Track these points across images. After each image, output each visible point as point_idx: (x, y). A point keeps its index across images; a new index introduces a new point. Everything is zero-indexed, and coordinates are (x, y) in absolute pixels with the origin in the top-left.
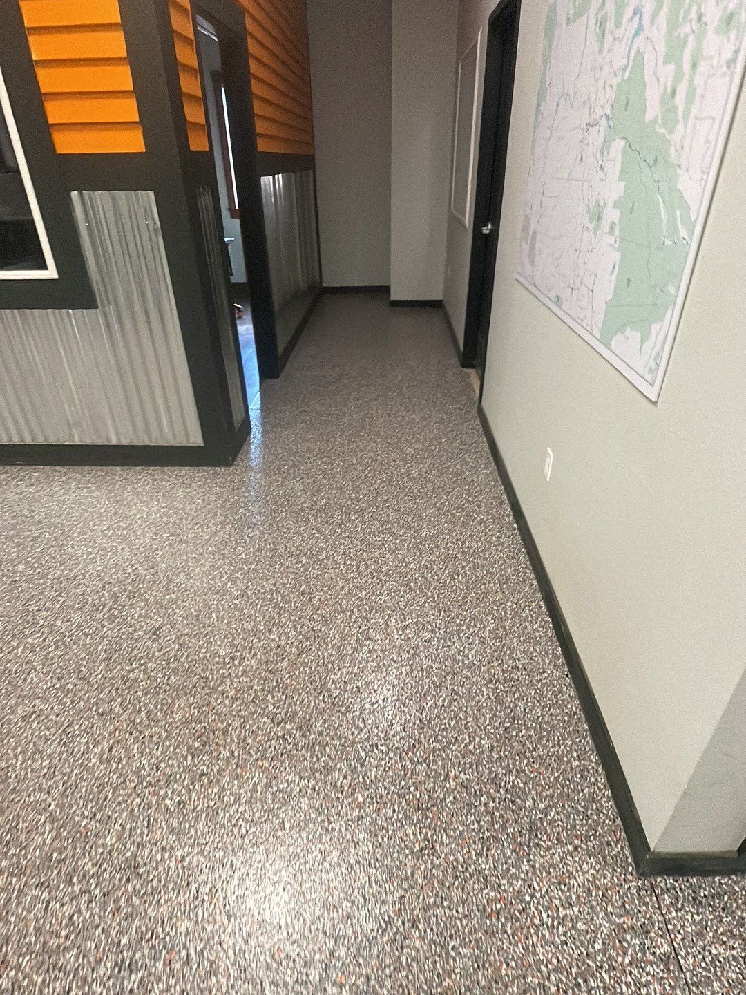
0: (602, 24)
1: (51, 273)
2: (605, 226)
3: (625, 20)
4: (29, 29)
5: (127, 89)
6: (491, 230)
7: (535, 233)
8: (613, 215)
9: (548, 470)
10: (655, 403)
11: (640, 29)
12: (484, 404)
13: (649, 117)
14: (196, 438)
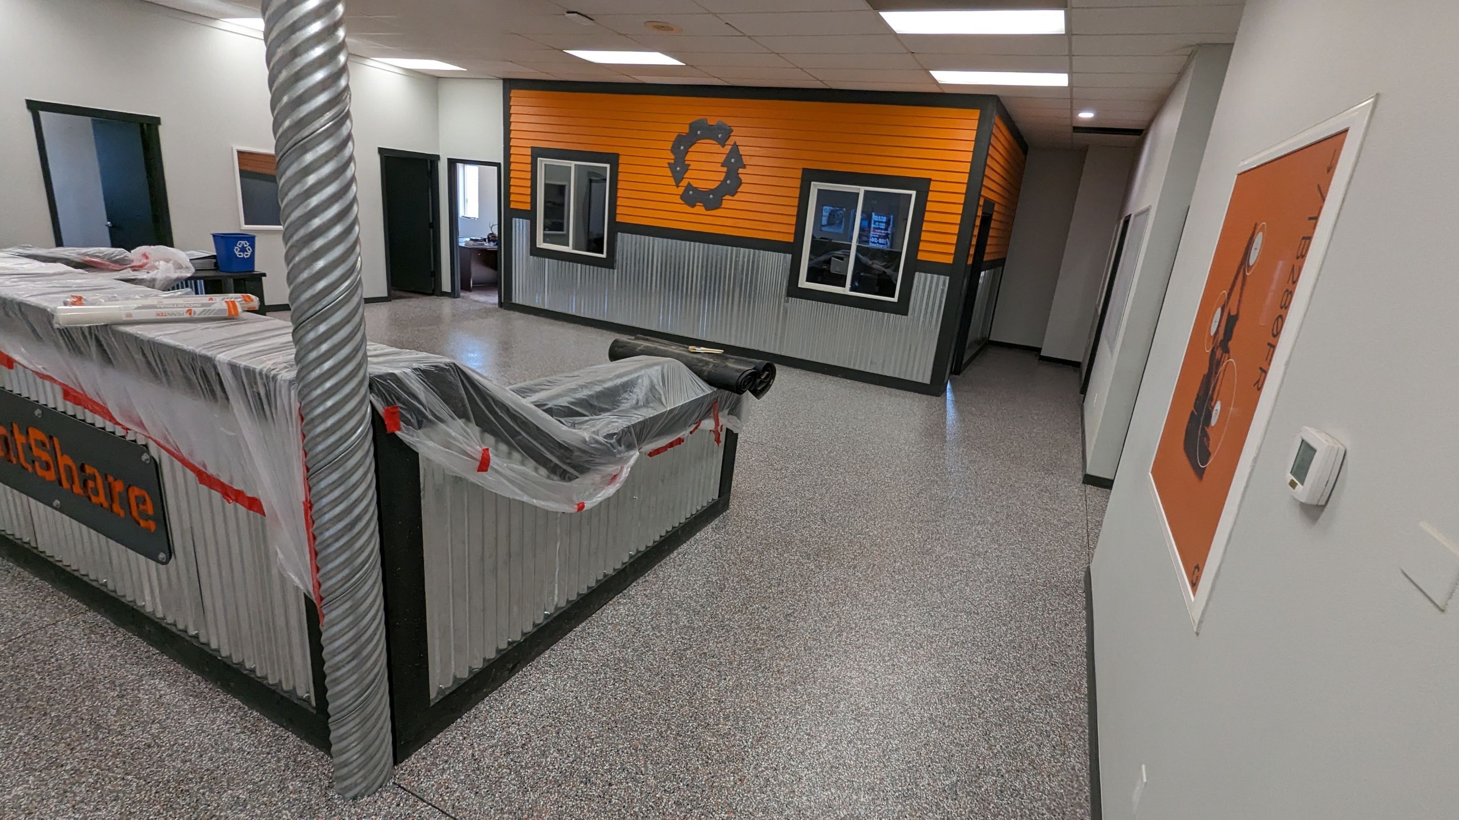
1: (895, 299)
14: (927, 381)
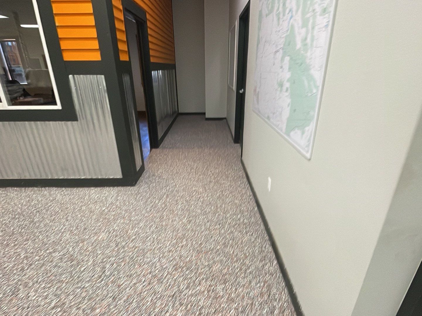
0: (278, 15)
1: (59, 107)
2: (284, 89)
3: (286, 14)
4: (55, 14)
5: (94, 37)
6: (243, 92)
8: (287, 85)
9: (269, 187)
10: (310, 160)
11: (292, 16)
14: (119, 175)
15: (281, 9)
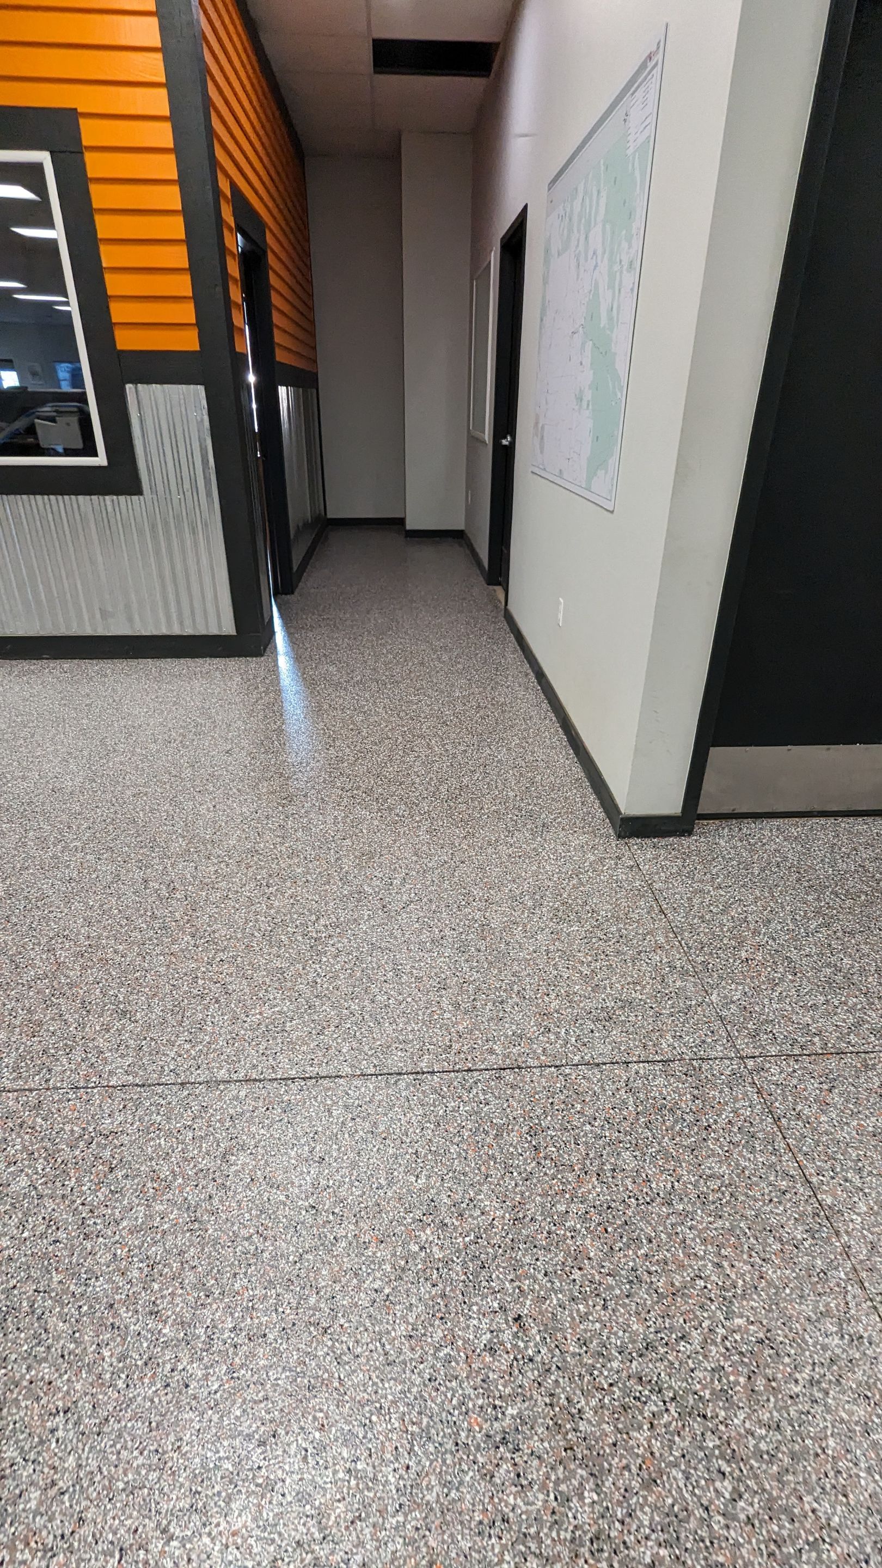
0: (577, 258)
1: (101, 460)
2: (584, 404)
3: (590, 257)
4: (101, 239)
5: (187, 295)
6: (510, 443)
7: (543, 427)
8: (588, 395)
9: (561, 616)
10: (612, 512)
11: (596, 266)
12: (510, 607)
13: (602, 326)
14: (228, 627)
15: (581, 248)
